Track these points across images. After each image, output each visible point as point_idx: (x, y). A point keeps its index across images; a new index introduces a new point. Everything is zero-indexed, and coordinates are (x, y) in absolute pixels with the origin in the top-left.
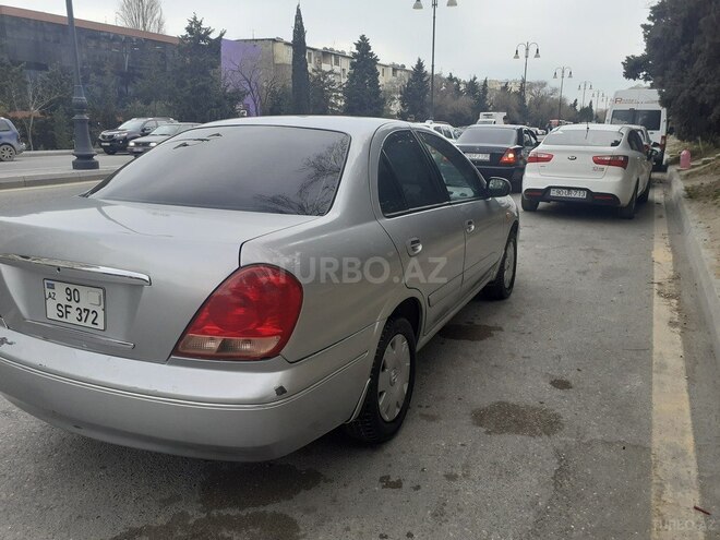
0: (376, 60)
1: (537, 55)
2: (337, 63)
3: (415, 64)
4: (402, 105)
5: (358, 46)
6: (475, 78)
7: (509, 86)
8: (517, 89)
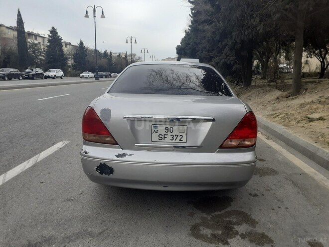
0: (61, 39)
1: (136, 42)
2: (36, 39)
3: (79, 42)
4: (74, 61)
5: (51, 32)
6: (106, 51)
7: (121, 55)
8: (124, 57)
